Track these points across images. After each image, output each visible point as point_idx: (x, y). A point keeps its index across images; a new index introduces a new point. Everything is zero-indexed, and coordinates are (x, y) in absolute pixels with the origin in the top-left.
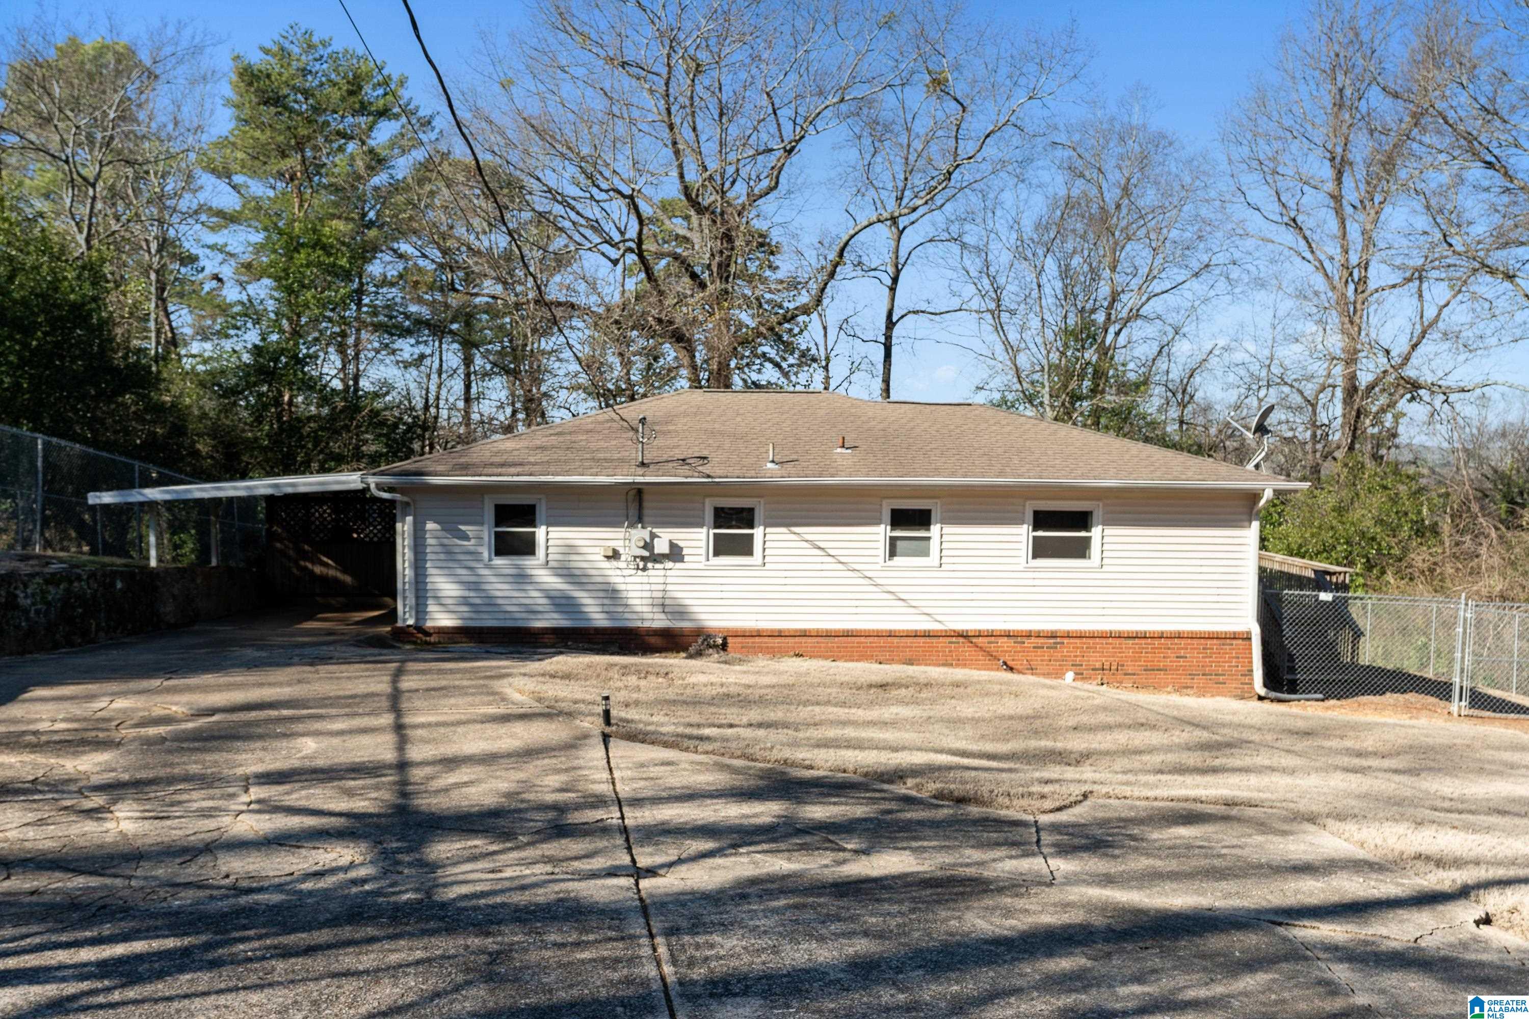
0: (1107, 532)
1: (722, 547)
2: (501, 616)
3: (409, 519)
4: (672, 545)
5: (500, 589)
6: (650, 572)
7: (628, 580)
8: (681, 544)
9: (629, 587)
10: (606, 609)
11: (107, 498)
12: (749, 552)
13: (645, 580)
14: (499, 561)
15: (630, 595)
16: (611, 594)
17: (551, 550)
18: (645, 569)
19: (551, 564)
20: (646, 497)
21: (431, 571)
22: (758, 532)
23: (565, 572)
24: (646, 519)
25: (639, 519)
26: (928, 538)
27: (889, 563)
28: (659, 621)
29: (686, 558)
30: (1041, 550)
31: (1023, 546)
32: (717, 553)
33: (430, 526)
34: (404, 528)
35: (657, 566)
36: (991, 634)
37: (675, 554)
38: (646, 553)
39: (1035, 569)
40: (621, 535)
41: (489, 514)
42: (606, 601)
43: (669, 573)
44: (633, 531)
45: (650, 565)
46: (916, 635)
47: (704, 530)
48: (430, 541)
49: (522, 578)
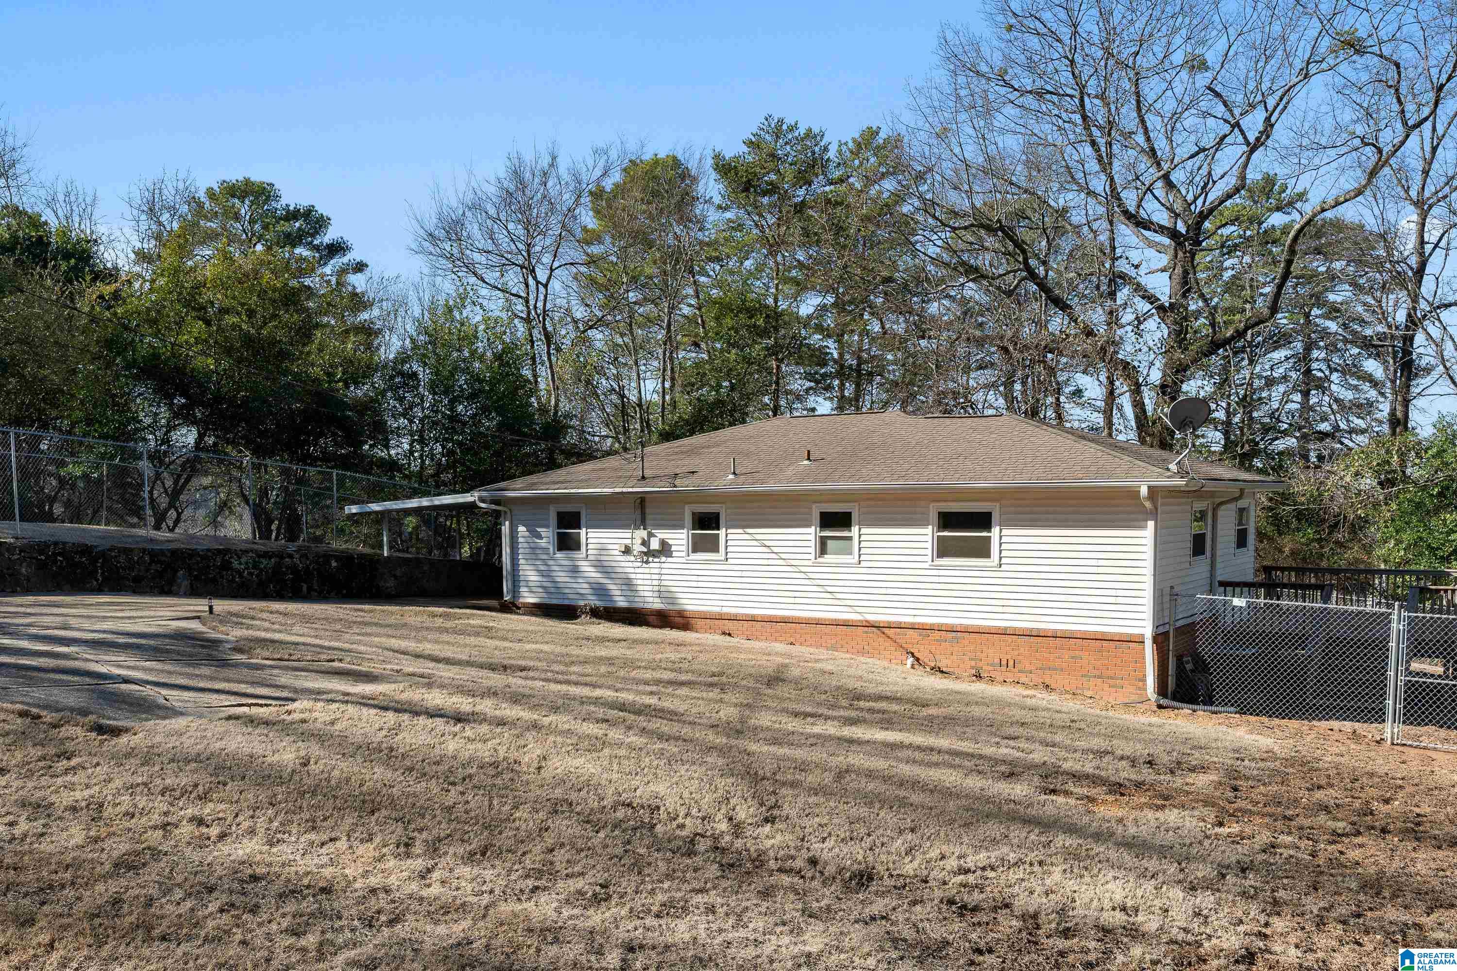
0: (1004, 532)
1: (699, 546)
2: (561, 596)
3: (507, 523)
4: (663, 543)
5: (562, 577)
6: (651, 565)
7: (638, 570)
8: (670, 542)
9: (639, 576)
10: (625, 593)
11: (354, 509)
12: (716, 549)
13: (647, 571)
14: (559, 555)
15: (639, 582)
16: (628, 584)
17: (590, 546)
18: (647, 562)
19: (590, 558)
20: (647, 504)
21: (521, 562)
22: (722, 532)
23: (598, 564)
24: (648, 522)
25: (643, 523)
26: (850, 538)
27: (820, 560)
28: (656, 604)
29: (674, 554)
30: (944, 549)
31: (929, 545)
32: (695, 551)
33: (521, 529)
34: (506, 529)
35: (656, 560)
36: (899, 627)
37: (665, 549)
38: (645, 550)
39: (938, 568)
40: (629, 535)
41: (553, 520)
42: (624, 587)
43: (663, 565)
44: (637, 532)
45: (651, 559)
46: (837, 624)
47: (685, 531)
48: (521, 540)
49: (575, 570)
